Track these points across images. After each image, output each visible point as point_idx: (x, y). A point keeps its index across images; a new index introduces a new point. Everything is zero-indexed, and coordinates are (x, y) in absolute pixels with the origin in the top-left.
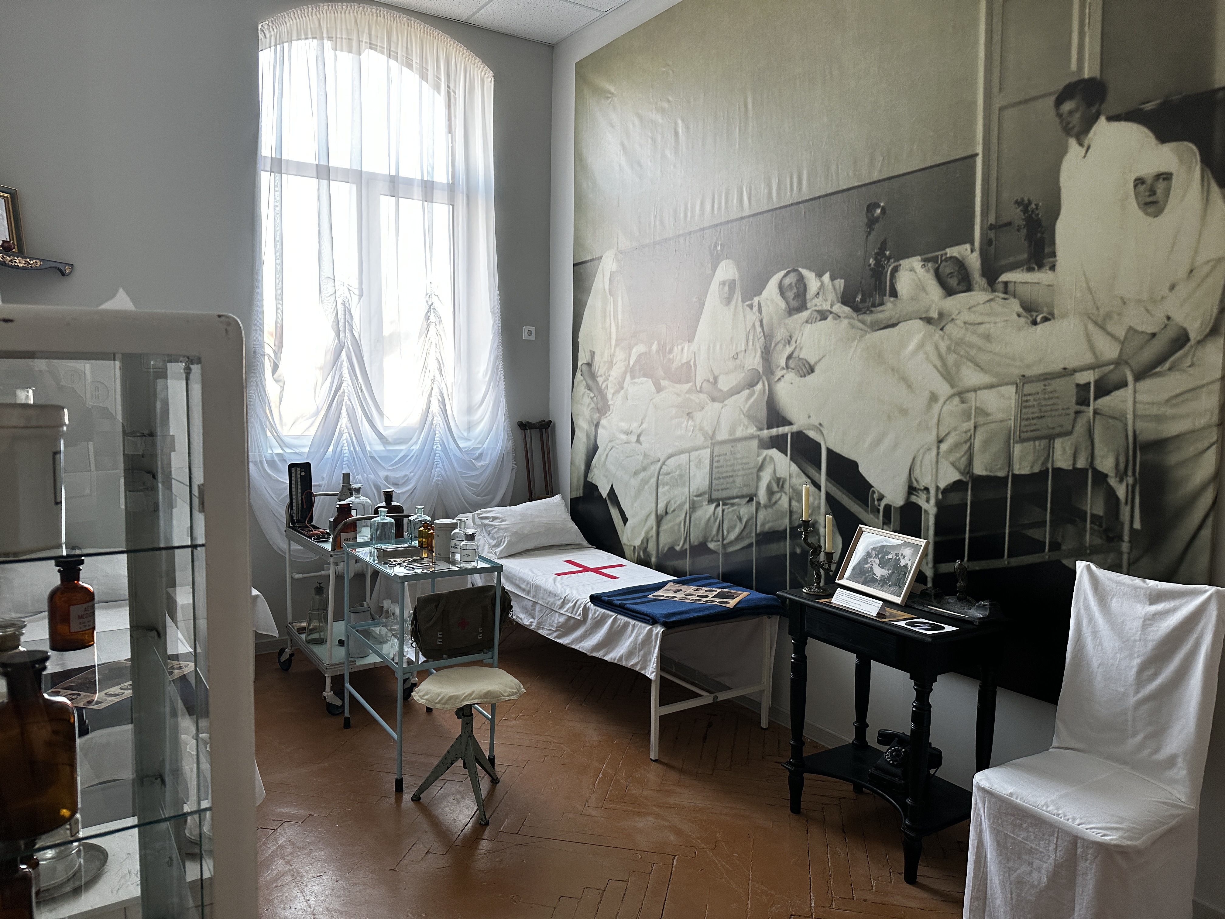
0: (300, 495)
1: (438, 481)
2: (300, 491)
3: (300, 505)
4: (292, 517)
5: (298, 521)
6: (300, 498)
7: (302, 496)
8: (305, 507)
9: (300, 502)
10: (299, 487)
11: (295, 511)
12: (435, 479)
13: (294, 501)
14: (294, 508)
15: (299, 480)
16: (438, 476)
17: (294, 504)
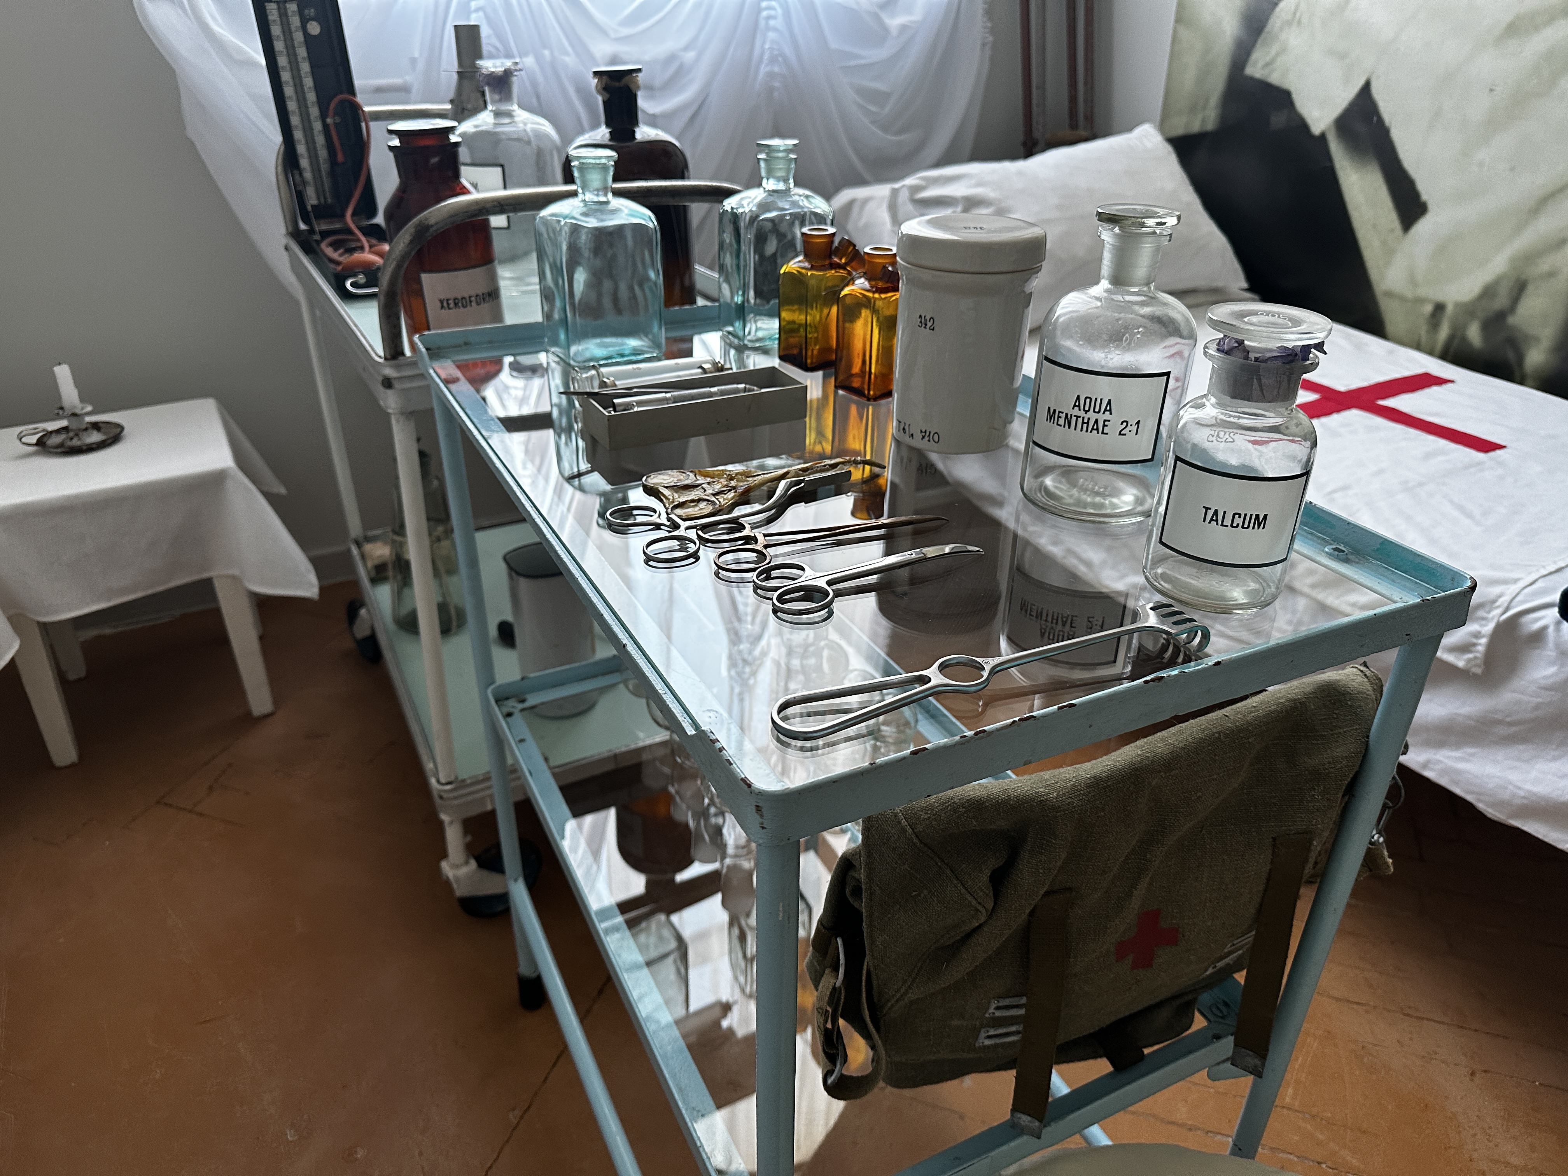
0: (314, 111)
1: (771, 75)
2: (311, 97)
3: (323, 154)
4: (300, 197)
5: (322, 212)
6: (318, 126)
7: (323, 116)
8: (340, 158)
9: (320, 140)
10: (308, 82)
11: (308, 175)
12: (764, 69)
13: (298, 135)
14: (304, 163)
15: (302, 52)
16: (773, 60)
17: (301, 149)
